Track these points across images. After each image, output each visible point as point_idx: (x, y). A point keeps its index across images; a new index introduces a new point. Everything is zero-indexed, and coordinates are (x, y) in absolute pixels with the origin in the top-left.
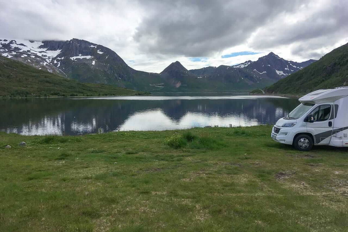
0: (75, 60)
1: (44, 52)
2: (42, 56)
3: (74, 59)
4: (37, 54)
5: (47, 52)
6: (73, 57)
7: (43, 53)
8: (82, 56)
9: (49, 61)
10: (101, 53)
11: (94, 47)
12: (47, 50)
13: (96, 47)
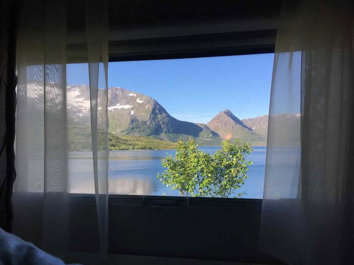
0: (113, 110)
1: (80, 102)
2: (79, 106)
3: (111, 109)
4: (72, 104)
5: (84, 102)
6: (111, 106)
7: (79, 104)
8: (120, 106)
9: (86, 112)
10: (141, 102)
11: (133, 96)
12: (84, 100)
13: (135, 96)
